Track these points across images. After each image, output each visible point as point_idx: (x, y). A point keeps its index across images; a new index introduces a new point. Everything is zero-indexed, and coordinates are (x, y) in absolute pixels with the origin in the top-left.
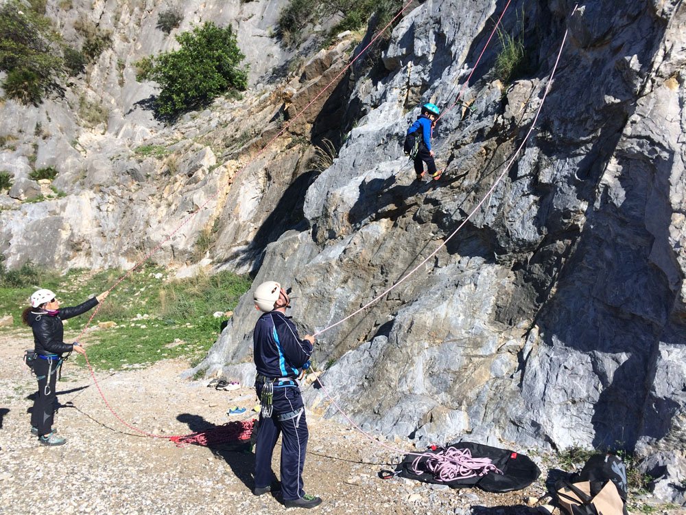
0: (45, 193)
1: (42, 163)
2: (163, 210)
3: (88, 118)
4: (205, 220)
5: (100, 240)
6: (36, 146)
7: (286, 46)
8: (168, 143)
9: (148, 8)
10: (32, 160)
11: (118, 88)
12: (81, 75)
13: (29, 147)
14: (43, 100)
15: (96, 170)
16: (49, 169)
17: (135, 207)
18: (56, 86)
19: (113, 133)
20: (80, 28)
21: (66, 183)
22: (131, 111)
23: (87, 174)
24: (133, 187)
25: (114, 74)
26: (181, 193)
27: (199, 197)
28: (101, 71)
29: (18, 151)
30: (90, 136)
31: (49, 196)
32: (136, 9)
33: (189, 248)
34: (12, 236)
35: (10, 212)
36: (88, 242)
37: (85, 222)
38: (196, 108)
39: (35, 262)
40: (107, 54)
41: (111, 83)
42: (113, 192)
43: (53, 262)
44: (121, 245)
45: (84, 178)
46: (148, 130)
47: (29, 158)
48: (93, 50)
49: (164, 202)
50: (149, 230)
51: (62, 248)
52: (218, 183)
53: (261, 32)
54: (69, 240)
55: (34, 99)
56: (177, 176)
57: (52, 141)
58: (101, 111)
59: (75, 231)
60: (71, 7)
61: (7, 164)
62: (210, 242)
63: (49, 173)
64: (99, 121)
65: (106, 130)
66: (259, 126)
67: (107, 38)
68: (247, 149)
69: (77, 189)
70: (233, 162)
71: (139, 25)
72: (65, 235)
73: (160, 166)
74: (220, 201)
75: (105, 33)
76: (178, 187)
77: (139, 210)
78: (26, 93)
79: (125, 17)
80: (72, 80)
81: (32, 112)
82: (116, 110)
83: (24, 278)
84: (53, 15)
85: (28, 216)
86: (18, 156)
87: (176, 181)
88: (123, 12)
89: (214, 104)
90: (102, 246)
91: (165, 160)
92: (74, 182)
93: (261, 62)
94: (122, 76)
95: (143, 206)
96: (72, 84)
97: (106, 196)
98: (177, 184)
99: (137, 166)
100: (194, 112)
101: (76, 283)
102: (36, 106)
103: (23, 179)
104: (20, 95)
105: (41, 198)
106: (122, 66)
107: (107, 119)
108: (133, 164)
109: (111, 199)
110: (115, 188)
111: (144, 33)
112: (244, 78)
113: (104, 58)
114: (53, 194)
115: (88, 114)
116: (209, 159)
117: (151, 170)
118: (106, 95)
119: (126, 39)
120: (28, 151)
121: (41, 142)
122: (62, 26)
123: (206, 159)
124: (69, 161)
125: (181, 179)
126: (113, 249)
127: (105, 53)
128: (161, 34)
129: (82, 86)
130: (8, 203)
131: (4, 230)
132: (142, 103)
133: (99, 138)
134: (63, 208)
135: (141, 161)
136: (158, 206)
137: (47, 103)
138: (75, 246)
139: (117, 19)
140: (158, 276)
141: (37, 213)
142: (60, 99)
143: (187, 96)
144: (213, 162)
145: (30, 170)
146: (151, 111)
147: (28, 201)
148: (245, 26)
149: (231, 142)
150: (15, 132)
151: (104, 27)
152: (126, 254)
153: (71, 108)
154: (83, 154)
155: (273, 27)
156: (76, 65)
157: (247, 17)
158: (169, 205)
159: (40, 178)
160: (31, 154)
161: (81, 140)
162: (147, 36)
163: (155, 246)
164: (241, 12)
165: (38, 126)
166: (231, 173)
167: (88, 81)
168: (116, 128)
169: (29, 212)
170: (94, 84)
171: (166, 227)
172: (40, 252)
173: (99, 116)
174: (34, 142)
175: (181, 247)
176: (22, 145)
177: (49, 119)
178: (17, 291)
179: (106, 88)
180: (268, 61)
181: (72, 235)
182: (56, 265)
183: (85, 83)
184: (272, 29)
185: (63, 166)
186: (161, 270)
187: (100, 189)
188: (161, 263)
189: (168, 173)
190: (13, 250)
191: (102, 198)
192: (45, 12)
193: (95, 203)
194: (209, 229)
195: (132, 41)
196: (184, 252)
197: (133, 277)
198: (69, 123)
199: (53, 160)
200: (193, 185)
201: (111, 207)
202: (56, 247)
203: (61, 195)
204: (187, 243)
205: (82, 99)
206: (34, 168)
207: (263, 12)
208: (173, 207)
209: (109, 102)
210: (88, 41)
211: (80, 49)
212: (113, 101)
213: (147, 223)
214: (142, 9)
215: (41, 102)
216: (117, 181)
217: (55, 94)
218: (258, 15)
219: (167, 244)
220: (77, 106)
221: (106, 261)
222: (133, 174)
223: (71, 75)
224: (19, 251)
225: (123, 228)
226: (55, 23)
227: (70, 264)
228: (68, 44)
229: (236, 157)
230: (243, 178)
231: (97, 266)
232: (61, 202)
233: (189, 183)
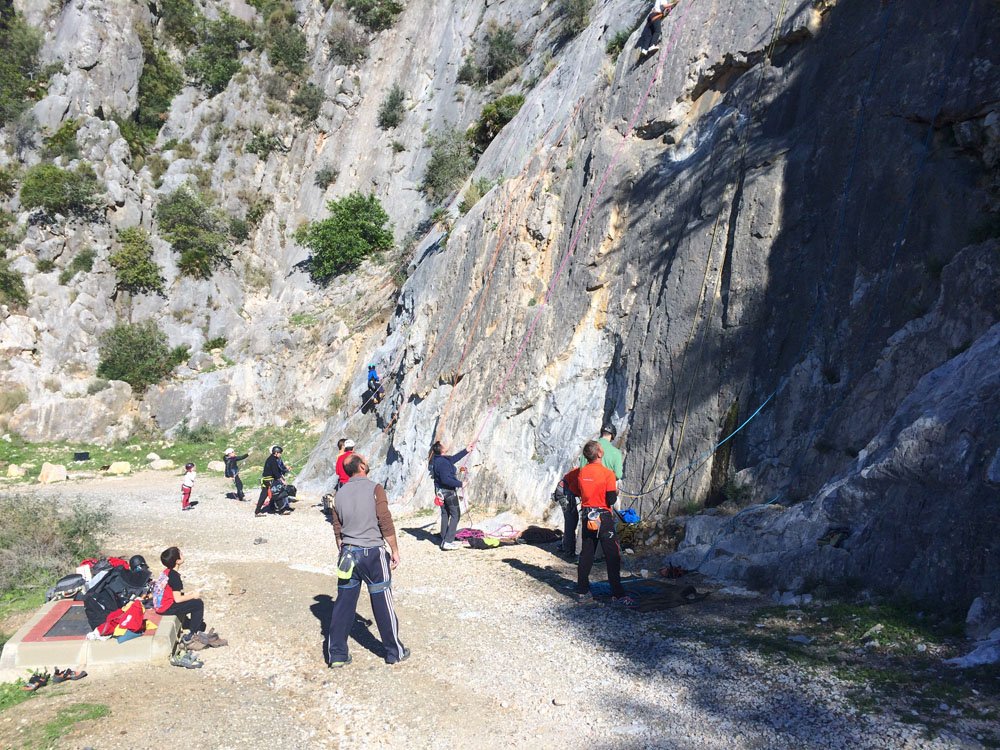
0: (217, 363)
1: (214, 334)
2: (308, 375)
3: (252, 283)
4: (337, 385)
5: (260, 402)
6: (208, 317)
7: (430, 200)
8: (317, 310)
9: (307, 163)
10: (206, 330)
11: (280, 249)
12: (245, 242)
13: (203, 318)
14: (213, 273)
15: (256, 340)
16: (220, 339)
17: (287, 373)
18: (223, 257)
19: (275, 296)
20: (243, 197)
21: (233, 352)
22: (291, 273)
23: (250, 343)
24: (287, 355)
25: (277, 234)
26: (321, 360)
27: (334, 365)
28: (264, 235)
29: (193, 324)
30: (255, 302)
31: (220, 365)
32: (296, 166)
33: (325, 408)
34: (191, 403)
35: (190, 382)
36: (251, 404)
37: (248, 387)
38: (345, 272)
39: (210, 423)
40: (268, 216)
41: (272, 246)
42: (270, 360)
43: (224, 422)
44: (276, 405)
45: (248, 346)
46: (305, 293)
47: (203, 328)
48: (256, 216)
49: (308, 370)
50: (297, 393)
51: (230, 411)
52: (348, 353)
53: (410, 184)
54: (236, 404)
55: (205, 273)
56: (319, 346)
57: (221, 311)
58: (263, 274)
59: (240, 396)
60: (234, 177)
61: (185, 337)
62: (342, 402)
63: (220, 343)
64: (263, 285)
65: (269, 293)
66: (381, 303)
67: (268, 201)
68: (371, 323)
69: (242, 358)
70: (359, 334)
71: (298, 182)
72: (232, 400)
73: (307, 335)
74: (349, 368)
75: (266, 197)
76: (319, 355)
77: (289, 375)
78: (198, 269)
79: (285, 176)
80: (238, 248)
81: (203, 286)
82: (278, 273)
83: (202, 436)
84: (218, 186)
85: (203, 385)
86: (193, 328)
87: (318, 350)
88: (283, 170)
89: (361, 268)
90: (262, 407)
91: (312, 329)
92: (240, 351)
93: (408, 218)
94: (283, 237)
95: (293, 371)
96: (237, 252)
97: (265, 364)
98: (319, 353)
99: (289, 337)
100: (343, 276)
101: (241, 438)
102: (207, 279)
103: (199, 353)
104: (193, 272)
105: (213, 367)
106: (283, 226)
107: (270, 282)
108: (286, 335)
109: (268, 366)
110: (272, 356)
111: (303, 190)
112: (390, 238)
113: (266, 222)
114: (223, 363)
115: (253, 279)
116: (343, 331)
117: (300, 339)
118: (269, 258)
119: (286, 199)
120: (201, 323)
121: (212, 313)
122: (227, 197)
123: (340, 332)
124: (236, 329)
125: (322, 348)
126: (270, 409)
127: (267, 216)
128: (320, 190)
129: (247, 252)
130: (187, 373)
131: (186, 398)
132: (300, 265)
133: (263, 303)
134: (231, 377)
135: (292, 332)
136: (304, 372)
137: (216, 275)
138: (240, 408)
139: (277, 178)
140: (302, 431)
141: (210, 382)
142: (227, 270)
143: (336, 263)
144: (346, 333)
145: (204, 341)
146: (309, 273)
147: (203, 371)
148: (396, 178)
149: (361, 314)
150: (190, 306)
151: (266, 191)
152: (279, 413)
153: (238, 276)
154: (248, 320)
155: (422, 180)
156: (241, 233)
157: (398, 168)
158: (313, 371)
159: (212, 348)
160: (205, 325)
161: (246, 307)
162: (306, 194)
163: (301, 407)
164: (393, 164)
165: (209, 299)
166: (358, 343)
167: (252, 246)
168: (278, 292)
169: (205, 381)
170: (258, 249)
171: (310, 390)
172: (214, 415)
173: (262, 280)
174: (206, 313)
175: (319, 407)
176: (196, 317)
177: (218, 290)
178: (198, 446)
179: (268, 251)
180: (415, 216)
181: (238, 399)
182: (227, 425)
183: (249, 249)
184: (419, 183)
185: (231, 335)
186: (305, 426)
187: (260, 357)
188: (306, 420)
189: (313, 342)
190: (194, 415)
191: (262, 365)
192: (210, 184)
193: (256, 371)
194: (341, 392)
195: (291, 199)
196: (322, 411)
197: (283, 432)
198: (236, 293)
199: (223, 329)
200: (331, 354)
201: (269, 372)
202: (225, 410)
203: (230, 363)
204: (324, 404)
205: (247, 265)
206: (207, 338)
207: (414, 162)
208: (315, 373)
209: (272, 265)
210: (251, 208)
211: (244, 218)
212: (275, 264)
213: (295, 387)
214: (301, 166)
215: (211, 275)
216: (274, 350)
217: (223, 265)
218: (409, 165)
219: (308, 404)
220: (243, 273)
221: (265, 419)
222: (286, 343)
223: (237, 243)
224: (198, 415)
225: (278, 391)
226: (221, 195)
227: (237, 424)
228: (233, 213)
229: (362, 329)
230: (366, 348)
231: (258, 423)
232: (229, 371)
233: (328, 352)
